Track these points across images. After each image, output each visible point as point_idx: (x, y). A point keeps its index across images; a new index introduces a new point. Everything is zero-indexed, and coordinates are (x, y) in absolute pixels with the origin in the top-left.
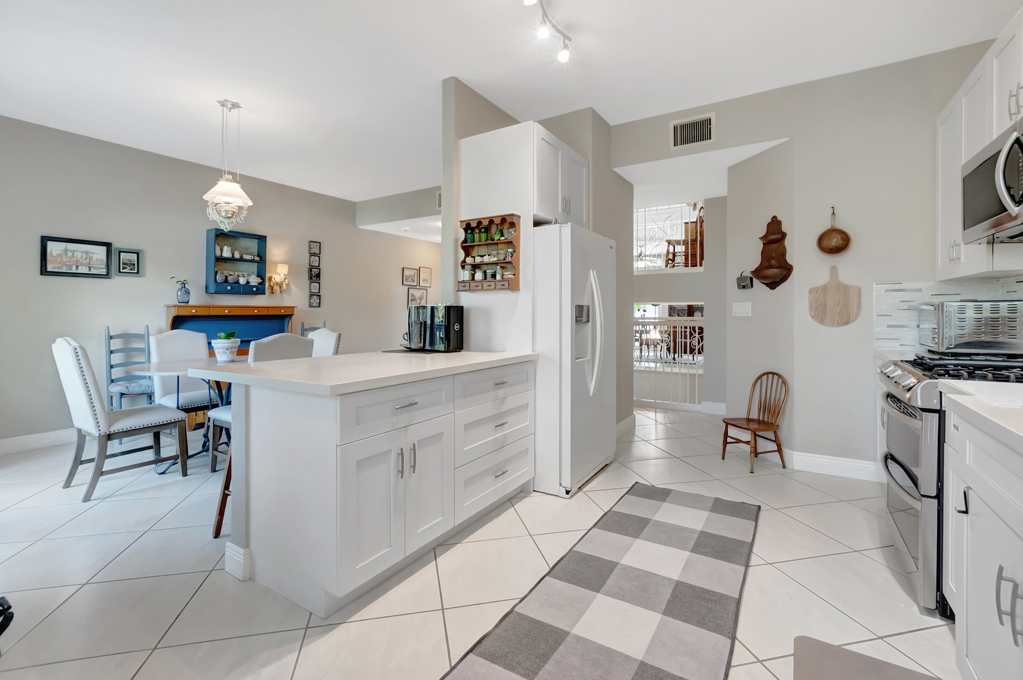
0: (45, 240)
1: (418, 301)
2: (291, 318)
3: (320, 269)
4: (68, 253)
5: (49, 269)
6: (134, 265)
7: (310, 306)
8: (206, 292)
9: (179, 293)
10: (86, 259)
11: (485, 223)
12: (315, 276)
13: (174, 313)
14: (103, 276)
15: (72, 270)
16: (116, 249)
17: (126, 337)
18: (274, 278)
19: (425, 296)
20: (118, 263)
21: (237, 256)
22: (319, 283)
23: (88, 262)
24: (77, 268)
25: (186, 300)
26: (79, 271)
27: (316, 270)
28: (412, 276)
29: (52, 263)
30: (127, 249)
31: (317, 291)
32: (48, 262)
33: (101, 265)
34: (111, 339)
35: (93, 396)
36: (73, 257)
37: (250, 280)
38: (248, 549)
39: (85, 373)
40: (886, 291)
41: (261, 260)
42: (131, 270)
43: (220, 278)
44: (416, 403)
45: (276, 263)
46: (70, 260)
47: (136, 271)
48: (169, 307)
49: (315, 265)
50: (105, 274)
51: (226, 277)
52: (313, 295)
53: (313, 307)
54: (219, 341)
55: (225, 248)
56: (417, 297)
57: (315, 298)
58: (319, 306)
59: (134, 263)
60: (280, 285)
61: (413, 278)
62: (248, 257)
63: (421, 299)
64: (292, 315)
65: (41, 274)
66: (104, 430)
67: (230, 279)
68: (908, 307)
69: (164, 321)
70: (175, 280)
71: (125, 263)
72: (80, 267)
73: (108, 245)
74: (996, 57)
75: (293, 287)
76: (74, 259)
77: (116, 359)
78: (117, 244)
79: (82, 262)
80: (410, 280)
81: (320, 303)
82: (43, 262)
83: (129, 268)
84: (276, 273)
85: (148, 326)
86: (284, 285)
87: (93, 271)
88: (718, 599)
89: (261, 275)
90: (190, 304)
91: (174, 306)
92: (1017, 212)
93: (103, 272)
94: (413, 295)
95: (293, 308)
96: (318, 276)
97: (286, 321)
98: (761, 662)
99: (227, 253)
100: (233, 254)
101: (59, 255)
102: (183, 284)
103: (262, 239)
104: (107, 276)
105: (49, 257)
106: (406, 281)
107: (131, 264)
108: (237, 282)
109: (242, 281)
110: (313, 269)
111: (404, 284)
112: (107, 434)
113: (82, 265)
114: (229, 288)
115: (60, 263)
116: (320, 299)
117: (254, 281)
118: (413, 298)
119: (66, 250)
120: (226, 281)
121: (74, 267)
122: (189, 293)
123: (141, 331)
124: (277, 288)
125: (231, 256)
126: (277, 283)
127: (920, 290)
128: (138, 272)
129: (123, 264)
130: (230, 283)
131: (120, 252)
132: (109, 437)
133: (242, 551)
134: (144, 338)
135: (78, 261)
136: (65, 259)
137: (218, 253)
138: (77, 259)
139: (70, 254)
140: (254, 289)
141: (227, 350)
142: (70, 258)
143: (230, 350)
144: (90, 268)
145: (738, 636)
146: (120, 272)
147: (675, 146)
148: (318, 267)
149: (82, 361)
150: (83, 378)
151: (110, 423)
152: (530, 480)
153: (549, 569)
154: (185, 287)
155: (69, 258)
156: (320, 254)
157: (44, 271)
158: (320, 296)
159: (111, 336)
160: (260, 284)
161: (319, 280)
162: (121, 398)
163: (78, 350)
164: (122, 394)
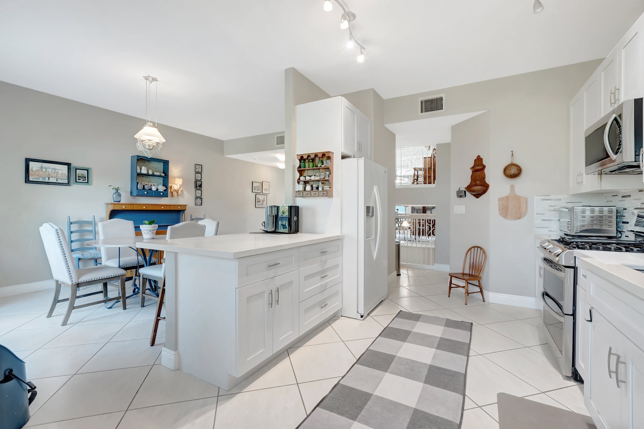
0: (28, 161)
1: (262, 202)
2: (184, 212)
3: (201, 182)
4: (43, 169)
5: (31, 179)
6: (85, 177)
7: (196, 205)
8: (131, 195)
9: (114, 195)
10: (54, 173)
11: (313, 156)
12: (198, 186)
13: (111, 208)
14: (65, 184)
15: (45, 180)
16: (74, 167)
17: (81, 223)
18: (174, 187)
19: (266, 199)
20: (75, 176)
21: (150, 173)
22: (201, 190)
23: (56, 175)
24: (49, 179)
25: (119, 200)
26: (50, 181)
27: (199, 182)
28: (258, 187)
29: (33, 175)
30: (80, 167)
31: (200, 195)
32: (30, 175)
33: (64, 177)
34: (71, 224)
35: (68, 260)
36: (46, 172)
37: (158, 188)
38: (176, 352)
39: (63, 245)
40: (542, 200)
41: (165, 176)
42: (83, 180)
43: (140, 187)
44: (279, 264)
45: (174, 178)
46: (44, 174)
47: (86, 181)
48: (107, 204)
49: (198, 179)
50: (67, 183)
51: (144, 186)
52: (198, 198)
53: (197, 205)
54: (144, 226)
55: (143, 168)
56: (261, 200)
57: (199, 199)
58: (201, 205)
59: (85, 176)
60: (177, 191)
61: (258, 188)
62: (157, 174)
63: (263, 201)
64: (185, 210)
65: (26, 182)
66: (75, 281)
67: (146, 187)
68: (554, 209)
69: (104, 213)
70: (111, 188)
71: (80, 176)
72: (51, 179)
73: (69, 165)
74: (603, 71)
75: (185, 193)
76: (47, 173)
77: (74, 237)
78: (75, 164)
79: (52, 175)
80: (257, 189)
81: (201, 203)
82: (27, 175)
83: (82, 179)
84: (174, 184)
85: (94, 216)
86: (180, 191)
87: (59, 181)
88: (454, 375)
89: (165, 184)
90: (121, 202)
91: (112, 204)
92: (615, 158)
94: (258, 199)
95: (186, 205)
96: (201, 186)
97: (181, 213)
98: (480, 407)
99: (144, 171)
100: (148, 172)
101: (37, 171)
102: (117, 190)
103: (166, 163)
104: (68, 184)
105: (30, 172)
106: (254, 190)
107: (83, 177)
108: (151, 189)
109: (154, 189)
110: (197, 182)
112: (77, 283)
113: (52, 177)
114: (146, 193)
115: (38, 176)
116: (202, 200)
117: (161, 188)
118: (258, 201)
119: (42, 168)
120: (144, 188)
121: (47, 178)
122: (121, 196)
123: (90, 219)
124: (175, 193)
125: (147, 173)
126: (175, 190)
127: (560, 200)
128: (88, 182)
129: (78, 177)
130: (146, 190)
131: (76, 169)
132: (78, 285)
133: (173, 352)
134: (92, 223)
135: (49, 175)
136: (41, 173)
137: (139, 171)
138: (49, 173)
139: (44, 170)
140: (162, 194)
141: (150, 231)
142: (45, 172)
143: (152, 231)
144: (57, 179)
145: (466, 394)
146: (76, 182)
147: (421, 112)
148: (201, 181)
149: (61, 238)
150: (62, 248)
151: (79, 276)
152: (340, 309)
153: (356, 360)
154: (118, 192)
155: (43, 172)
156: (202, 172)
157: (27, 180)
158: (202, 198)
159: (71, 223)
160: (165, 190)
161: (201, 188)
162: (79, 261)
163: (59, 231)
164: (80, 259)
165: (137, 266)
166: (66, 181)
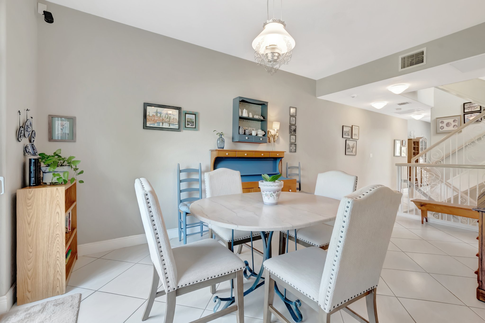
0: (146, 106)
1: (351, 149)
2: (281, 160)
3: (296, 126)
4: (158, 114)
5: (148, 125)
6: (193, 122)
8: (233, 141)
9: (218, 142)
10: (167, 118)
12: (293, 131)
13: (216, 155)
14: (176, 130)
15: (160, 126)
16: (183, 111)
17: (189, 171)
18: (271, 132)
19: (355, 146)
20: (184, 121)
21: (251, 116)
22: (296, 136)
23: (169, 120)
24: (163, 125)
25: (222, 147)
26: (164, 126)
27: (294, 127)
28: (348, 132)
29: (149, 121)
30: (190, 112)
31: (294, 141)
32: (147, 120)
33: (176, 122)
34: (180, 172)
35: (162, 249)
36: (161, 117)
37: (258, 133)
39: (156, 222)
41: (263, 120)
42: (191, 126)
43: (241, 132)
45: (272, 122)
46: (159, 119)
47: (194, 127)
48: (212, 151)
49: (293, 123)
50: (177, 128)
51: (245, 130)
52: (292, 144)
53: (292, 152)
54: (265, 183)
55: (245, 111)
56: (350, 146)
57: (293, 145)
58: (295, 152)
59: (193, 121)
60: (274, 136)
61: (349, 133)
62: (256, 117)
63: (353, 148)
64: (282, 157)
65: (144, 128)
66: (173, 286)
67: (247, 132)
69: (209, 160)
70: (216, 133)
71: (188, 121)
72: (164, 124)
73: (179, 109)
75: (281, 139)
76: (161, 118)
77: (184, 186)
78: (185, 108)
79: (165, 120)
80: (347, 134)
81: (296, 149)
82: (145, 120)
83: (190, 124)
84: (272, 128)
85: (201, 164)
86: (276, 137)
87: (172, 127)
89: (264, 129)
90: (225, 149)
91: (216, 150)
93: (177, 127)
94: (348, 145)
95: (283, 152)
96: (295, 131)
97: (278, 161)
99: (245, 115)
100: (249, 115)
101: (153, 116)
102: (221, 135)
103: (265, 105)
104: (179, 130)
105: (148, 117)
106: (344, 135)
107: (192, 122)
108: (251, 134)
109: (254, 133)
110: (292, 126)
111: (344, 137)
112: (176, 289)
113: (165, 122)
114: (247, 138)
115: (153, 121)
116: (296, 147)
117: (261, 133)
118: (348, 147)
119: (157, 112)
120: (245, 134)
121: (161, 124)
122: (224, 142)
123: (196, 167)
124: (272, 139)
125: (248, 116)
126: (272, 135)
128: (195, 128)
129: (188, 122)
130: (247, 135)
131: (186, 114)
132: (178, 292)
134: (199, 172)
135: (163, 120)
136: (156, 119)
137: (240, 115)
138: (162, 118)
139: (159, 115)
140: (261, 139)
141: (274, 193)
142: (159, 117)
144: (169, 124)
146: (185, 127)
148: (295, 125)
149: (153, 209)
150: (153, 228)
151: (179, 275)
154: (221, 137)
155: (158, 117)
156: (296, 116)
157: (145, 127)
158: (296, 145)
159: (180, 171)
160: (264, 135)
161: (296, 133)
162: (186, 216)
163: (149, 196)
164: (187, 213)
165: (251, 238)
166: (176, 127)
